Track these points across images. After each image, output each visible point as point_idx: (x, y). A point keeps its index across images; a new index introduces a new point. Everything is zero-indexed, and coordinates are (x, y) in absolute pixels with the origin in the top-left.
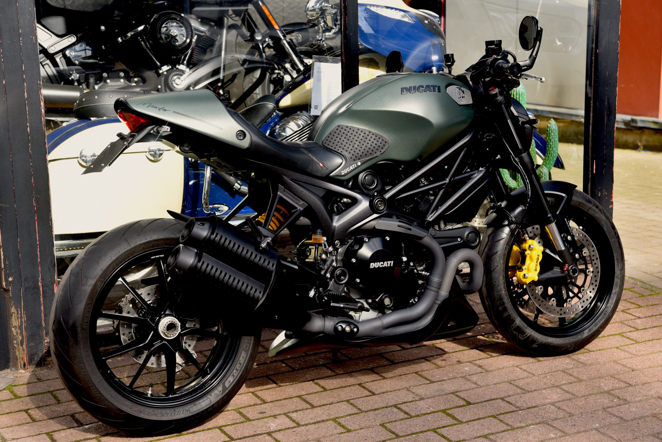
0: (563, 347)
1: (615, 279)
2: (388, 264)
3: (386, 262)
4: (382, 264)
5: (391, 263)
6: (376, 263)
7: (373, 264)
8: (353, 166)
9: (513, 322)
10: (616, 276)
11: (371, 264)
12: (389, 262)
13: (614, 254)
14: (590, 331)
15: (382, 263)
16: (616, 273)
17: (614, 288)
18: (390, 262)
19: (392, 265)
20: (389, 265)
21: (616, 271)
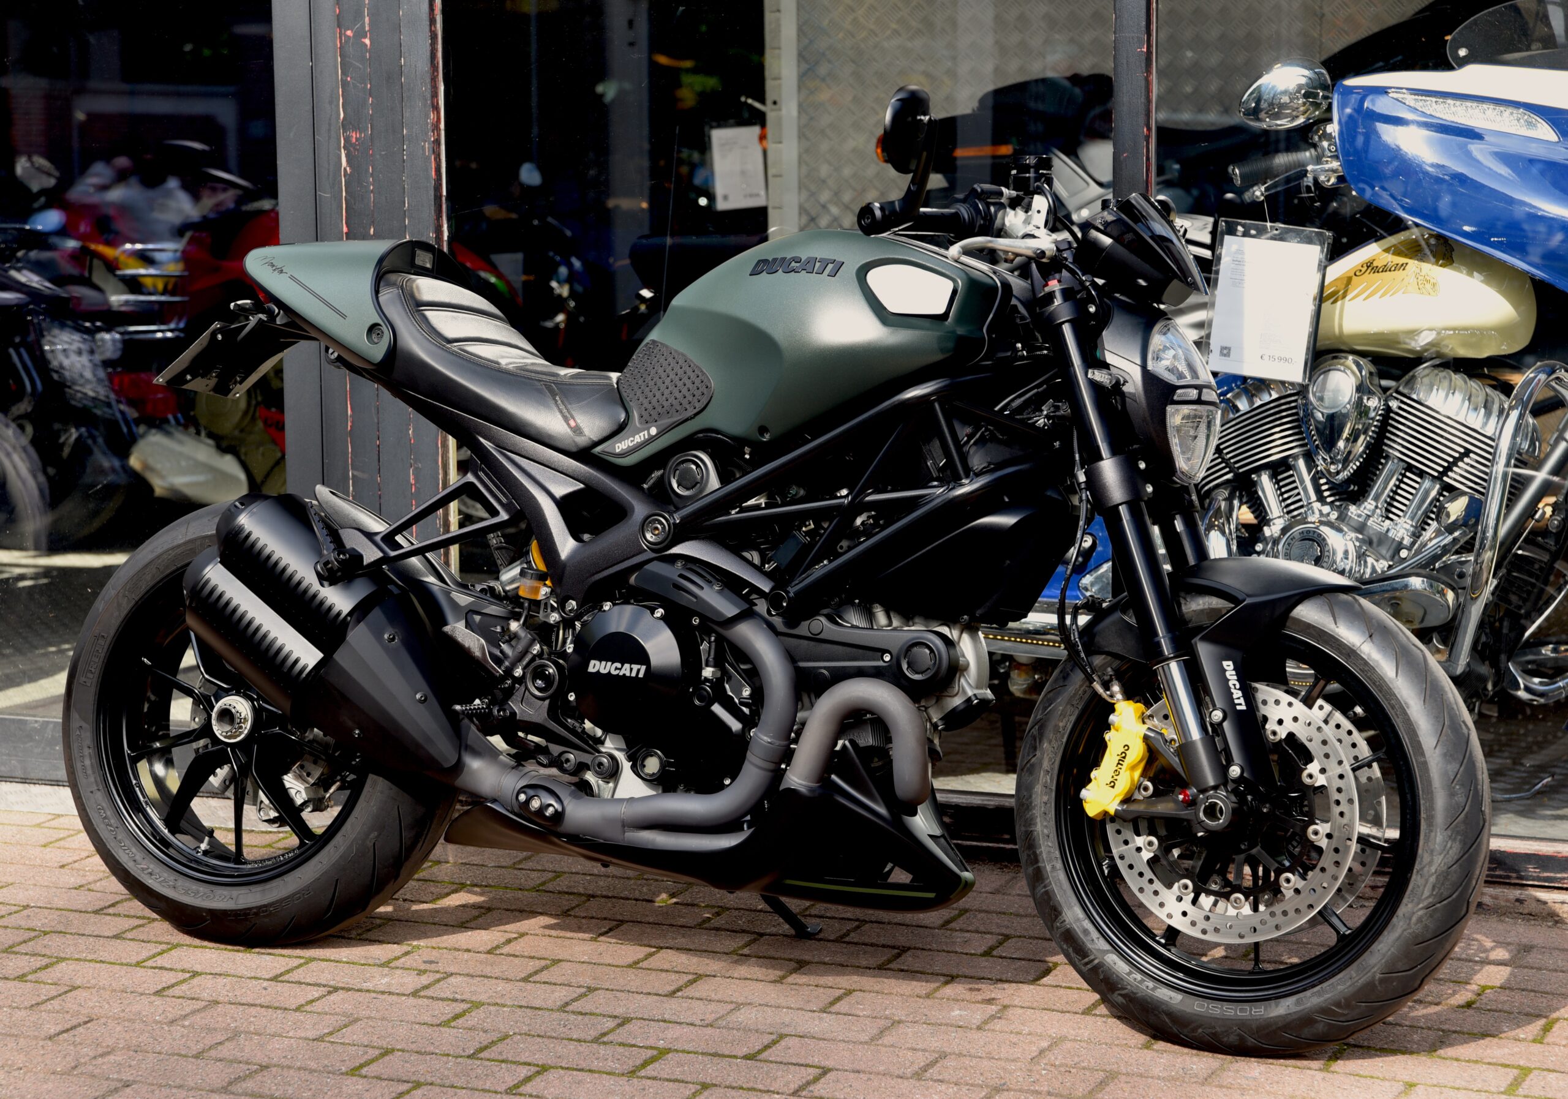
0: (1200, 1026)
1: (1414, 877)
2: (631, 670)
3: (627, 666)
4: (616, 669)
5: (638, 671)
6: (604, 663)
7: (597, 663)
8: (641, 434)
9: (1057, 917)
10: (1417, 867)
11: (592, 662)
12: (635, 667)
13: (1422, 802)
14: (1298, 1003)
15: (619, 665)
16: (1418, 860)
17: (1405, 900)
18: (638, 666)
19: (641, 675)
20: (634, 674)
21: (1420, 851)
